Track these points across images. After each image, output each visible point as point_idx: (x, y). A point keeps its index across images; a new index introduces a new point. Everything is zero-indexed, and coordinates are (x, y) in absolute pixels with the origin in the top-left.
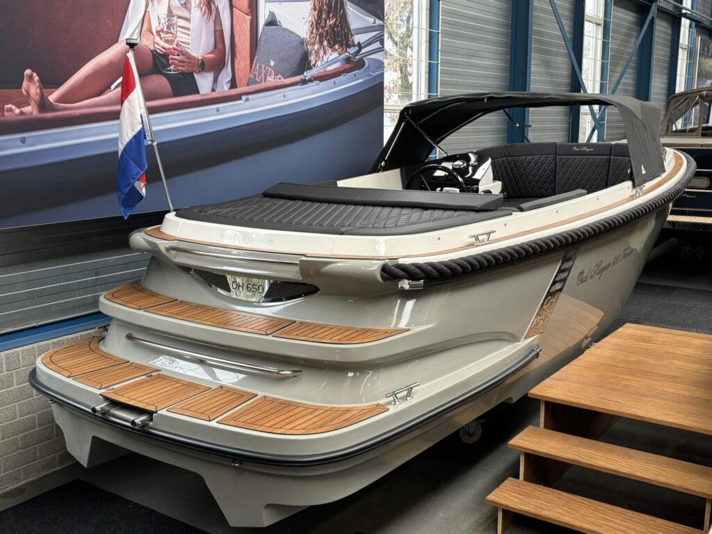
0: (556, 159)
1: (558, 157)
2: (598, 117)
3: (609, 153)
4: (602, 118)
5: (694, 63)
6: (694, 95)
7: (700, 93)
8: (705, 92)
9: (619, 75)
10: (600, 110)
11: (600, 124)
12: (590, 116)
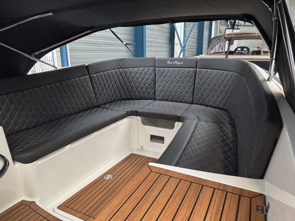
0: (155, 70)
1: (156, 69)
2: (183, 46)
3: (195, 67)
4: (185, 47)
5: (217, 27)
6: (222, 37)
7: (224, 36)
8: (227, 36)
9: (191, 27)
10: (184, 43)
11: (184, 49)
12: (179, 45)
